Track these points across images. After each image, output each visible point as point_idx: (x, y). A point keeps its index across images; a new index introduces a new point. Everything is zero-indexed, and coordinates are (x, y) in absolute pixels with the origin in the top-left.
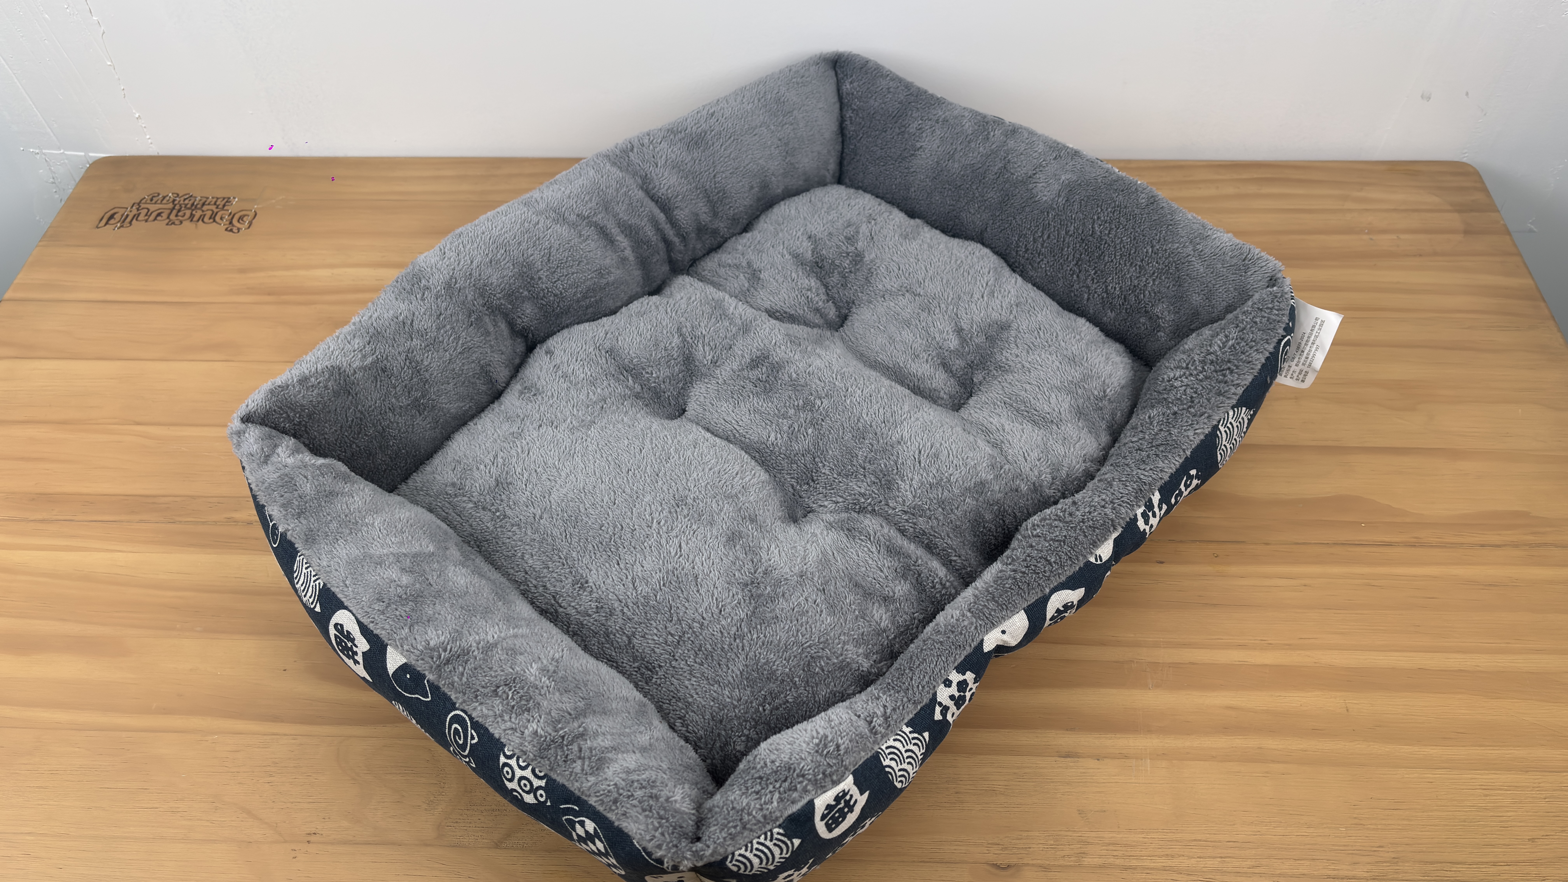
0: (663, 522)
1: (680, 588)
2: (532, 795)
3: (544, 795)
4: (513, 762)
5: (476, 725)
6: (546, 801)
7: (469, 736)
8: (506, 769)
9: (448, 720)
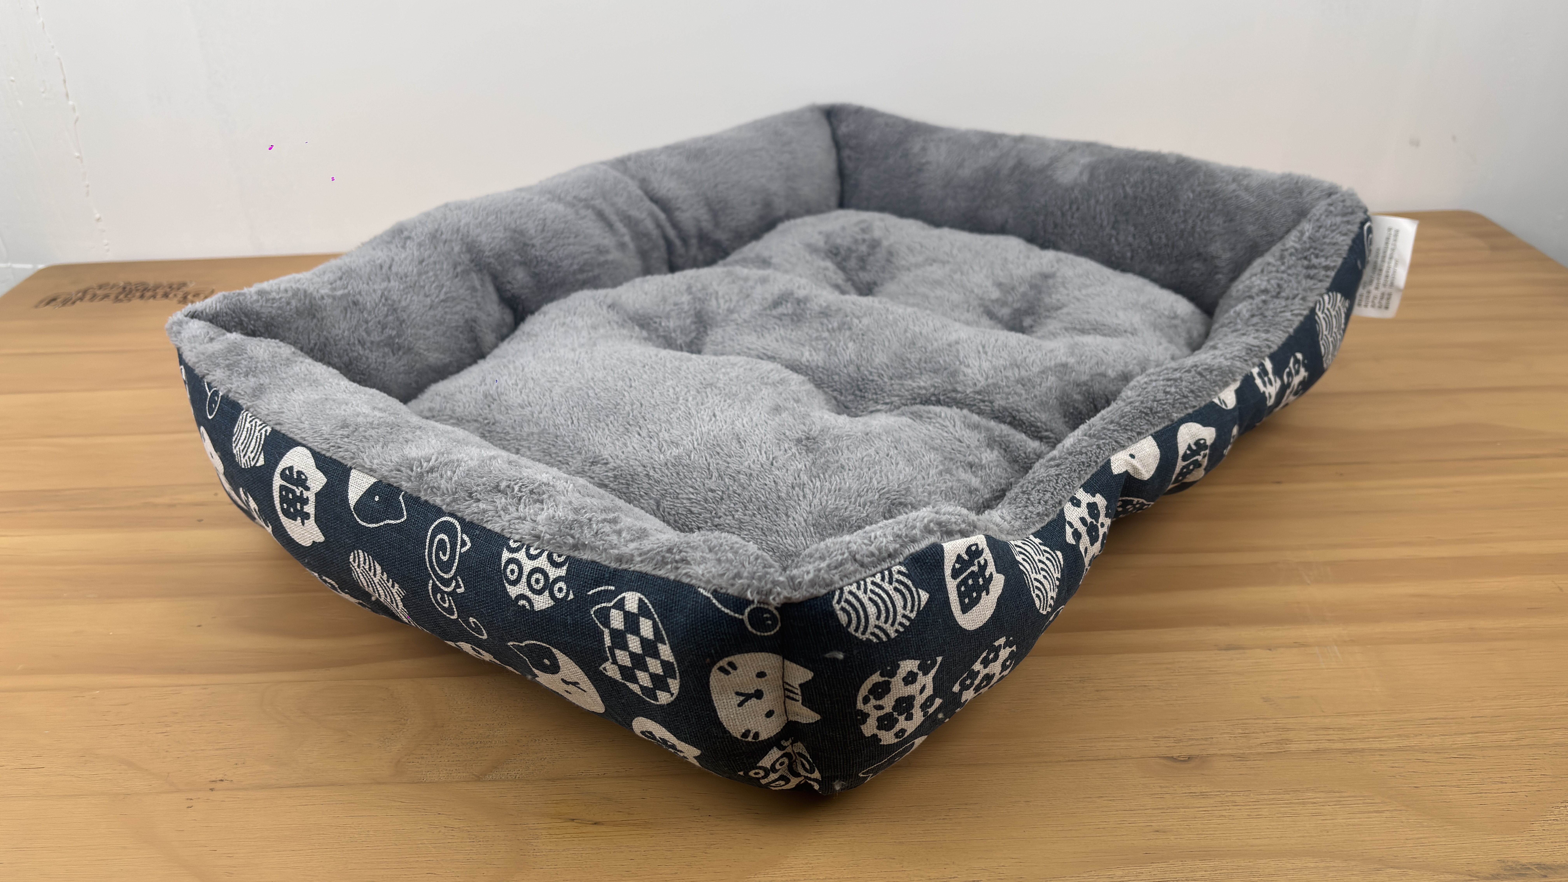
0: (690, 399)
1: (718, 445)
2: (547, 593)
3: (564, 587)
4: (521, 556)
5: (469, 527)
6: (567, 594)
7: (459, 543)
8: (511, 566)
9: (429, 533)
